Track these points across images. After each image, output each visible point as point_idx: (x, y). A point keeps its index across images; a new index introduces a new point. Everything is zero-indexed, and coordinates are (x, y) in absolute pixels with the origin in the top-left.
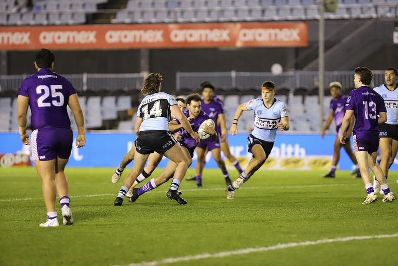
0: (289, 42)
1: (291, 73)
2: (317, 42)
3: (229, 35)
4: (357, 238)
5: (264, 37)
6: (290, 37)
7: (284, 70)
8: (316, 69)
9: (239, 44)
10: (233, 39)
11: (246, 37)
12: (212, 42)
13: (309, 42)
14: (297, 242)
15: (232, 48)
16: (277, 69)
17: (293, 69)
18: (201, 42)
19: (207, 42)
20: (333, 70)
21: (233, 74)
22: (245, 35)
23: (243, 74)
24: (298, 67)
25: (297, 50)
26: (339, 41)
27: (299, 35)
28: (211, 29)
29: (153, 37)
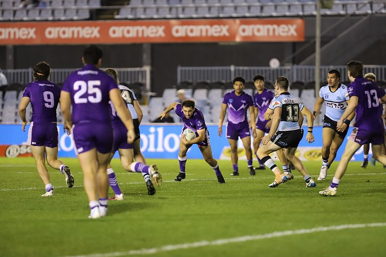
0: (287, 36)
1: (288, 67)
2: (314, 37)
3: (228, 30)
4: (351, 226)
5: (262, 32)
6: (288, 32)
7: (282, 65)
8: (313, 63)
9: (238, 39)
10: (233, 35)
11: (244, 32)
12: (212, 37)
13: (306, 37)
14: (293, 230)
15: (232, 43)
16: (274, 64)
17: (291, 64)
18: (201, 37)
19: (207, 36)
20: (329, 64)
21: (232, 68)
22: (244, 31)
23: (241, 68)
24: (295, 61)
25: (294, 45)
26: (335, 37)
27: (296, 30)
28: (212, 25)
29: (155, 33)
